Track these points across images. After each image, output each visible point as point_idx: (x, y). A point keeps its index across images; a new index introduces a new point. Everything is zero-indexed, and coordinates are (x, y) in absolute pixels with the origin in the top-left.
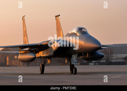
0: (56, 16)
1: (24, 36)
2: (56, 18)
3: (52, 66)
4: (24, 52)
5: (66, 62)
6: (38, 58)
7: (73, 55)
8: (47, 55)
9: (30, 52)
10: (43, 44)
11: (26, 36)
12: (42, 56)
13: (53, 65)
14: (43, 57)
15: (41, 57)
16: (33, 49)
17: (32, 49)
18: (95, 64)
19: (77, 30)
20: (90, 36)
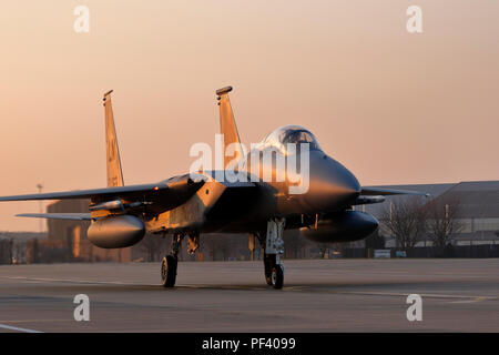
0: (220, 93)
1: (110, 160)
2: (219, 99)
3: (239, 260)
4: (106, 213)
5: (251, 246)
6: (155, 233)
7: (269, 224)
8: (185, 224)
9: (129, 214)
10: (170, 185)
11: (114, 162)
12: (167, 227)
13: (243, 258)
14: (171, 229)
15: (164, 231)
16: (136, 204)
17: (132, 205)
18: (393, 255)
19: (282, 138)
20: (325, 157)
